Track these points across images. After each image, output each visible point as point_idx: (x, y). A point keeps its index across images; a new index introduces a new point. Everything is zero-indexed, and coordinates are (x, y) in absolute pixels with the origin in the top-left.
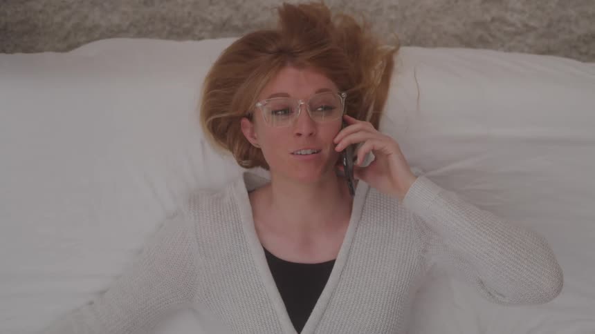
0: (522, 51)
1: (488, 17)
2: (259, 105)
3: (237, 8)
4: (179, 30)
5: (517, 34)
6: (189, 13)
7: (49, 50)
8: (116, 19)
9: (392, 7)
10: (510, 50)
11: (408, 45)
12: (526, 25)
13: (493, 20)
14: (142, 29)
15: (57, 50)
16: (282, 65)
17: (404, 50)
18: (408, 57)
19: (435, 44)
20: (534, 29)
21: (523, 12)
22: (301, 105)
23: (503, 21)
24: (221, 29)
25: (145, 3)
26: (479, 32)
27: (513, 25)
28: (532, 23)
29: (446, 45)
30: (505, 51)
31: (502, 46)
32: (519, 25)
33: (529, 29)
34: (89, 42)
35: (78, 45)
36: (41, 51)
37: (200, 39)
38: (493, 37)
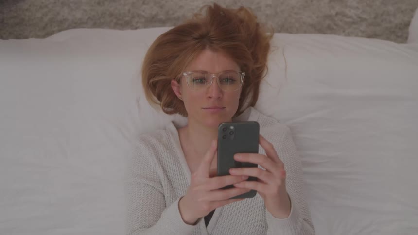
0: (357, 36)
1: (333, 12)
2: (185, 74)
3: (162, 7)
4: (123, 23)
5: (354, 23)
6: (129, 11)
7: (32, 37)
8: (78, 15)
9: (267, 6)
10: (349, 35)
11: (279, 32)
12: (360, 18)
13: (337, 14)
14: (96, 22)
15: (38, 37)
17: (276, 35)
18: (279, 40)
19: (298, 31)
20: (365, 20)
21: (357, 8)
22: (213, 78)
23: (344, 15)
24: (152, 21)
25: (99, 4)
26: (328, 22)
27: (350, 17)
28: (364, 16)
29: (305, 32)
30: (345, 35)
31: (344, 31)
32: (355, 17)
33: (362, 20)
34: (60, 30)
35: (52, 33)
36: (26, 37)
37: (136, 28)
38: (336, 25)
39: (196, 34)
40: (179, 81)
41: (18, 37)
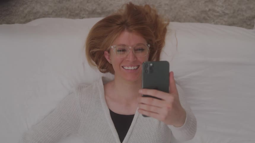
0: (222, 24)
1: (207, 9)
2: (112, 47)
3: (99, 5)
4: (74, 14)
5: (220, 16)
6: (78, 7)
7: (17, 23)
8: (46, 9)
9: (166, 4)
10: (216, 23)
11: (173, 21)
12: (224, 12)
13: (210, 10)
14: (58, 14)
15: (21, 23)
16: (123, 30)
17: (171, 23)
18: (173, 26)
19: (185, 21)
20: (228, 14)
21: (222, 6)
22: (130, 49)
23: (214, 11)
24: (92, 14)
25: (59, 2)
26: (203, 15)
27: (218, 12)
28: (227, 12)
29: (189, 21)
30: (215, 24)
31: (214, 21)
32: (221, 12)
33: (225, 14)
34: (35, 19)
35: (30, 20)
36: (14, 23)
37: (83, 18)
38: (210, 17)
39: (119, 22)
40: (109, 52)
41: (8, 23)
